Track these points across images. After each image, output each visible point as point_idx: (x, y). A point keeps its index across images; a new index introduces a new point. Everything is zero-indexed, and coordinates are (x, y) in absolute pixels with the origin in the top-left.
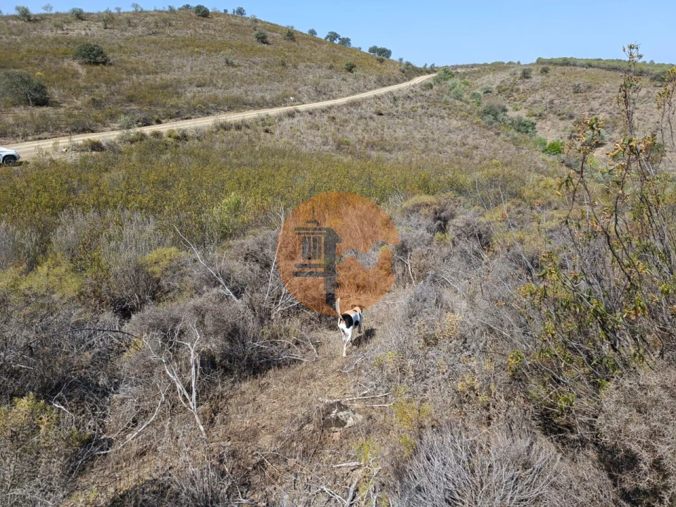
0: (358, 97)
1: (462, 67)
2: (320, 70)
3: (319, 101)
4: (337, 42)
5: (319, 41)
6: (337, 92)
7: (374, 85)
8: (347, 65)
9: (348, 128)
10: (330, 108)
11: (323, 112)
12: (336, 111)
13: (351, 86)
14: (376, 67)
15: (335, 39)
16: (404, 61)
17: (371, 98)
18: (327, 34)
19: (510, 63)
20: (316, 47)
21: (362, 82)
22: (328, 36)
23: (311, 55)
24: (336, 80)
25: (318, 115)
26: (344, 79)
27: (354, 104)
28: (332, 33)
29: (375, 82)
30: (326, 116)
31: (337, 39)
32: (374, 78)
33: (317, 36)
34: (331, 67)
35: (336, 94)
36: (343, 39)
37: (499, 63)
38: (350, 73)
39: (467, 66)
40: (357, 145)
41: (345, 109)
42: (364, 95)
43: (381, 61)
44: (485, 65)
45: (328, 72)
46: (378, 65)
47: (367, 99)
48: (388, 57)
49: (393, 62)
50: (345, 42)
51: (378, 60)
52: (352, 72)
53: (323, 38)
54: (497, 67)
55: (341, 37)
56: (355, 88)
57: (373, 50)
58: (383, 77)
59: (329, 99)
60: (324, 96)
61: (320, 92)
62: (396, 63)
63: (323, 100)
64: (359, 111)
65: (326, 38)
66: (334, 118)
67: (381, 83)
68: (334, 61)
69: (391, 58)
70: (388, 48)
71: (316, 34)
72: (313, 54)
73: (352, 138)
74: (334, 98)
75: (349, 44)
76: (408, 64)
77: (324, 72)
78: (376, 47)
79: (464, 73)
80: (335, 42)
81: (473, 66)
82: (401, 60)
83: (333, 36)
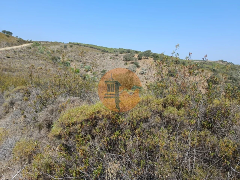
1: (43, 42)
7: (5, 46)
14: (6, 39)
17: (4, 51)
19: (60, 42)
29: (5, 45)
32: (5, 43)
37: (56, 42)
39: (45, 42)
43: (8, 36)
44: (51, 42)
46: (7, 38)
47: (2, 51)
48: (11, 35)
49: (13, 37)
51: (6, 36)
54: (56, 43)
58: (9, 43)
62: (15, 38)
67: (8, 45)
69: (12, 35)
70: (11, 32)
76: (20, 39)
78: (5, 31)
79: (44, 44)
81: (47, 42)
82: (17, 37)
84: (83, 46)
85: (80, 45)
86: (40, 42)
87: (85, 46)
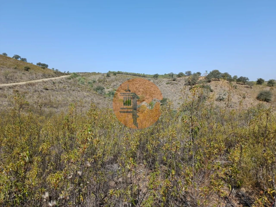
0: (33, 81)
1: (81, 73)
2: (9, 69)
3: (7, 83)
4: (19, 59)
5: (9, 58)
6: (20, 79)
7: (41, 77)
8: (25, 68)
9: (27, 97)
10: (15, 86)
11: (10, 88)
12: (19, 88)
13: (28, 77)
14: (41, 70)
15: (18, 58)
16: (55, 69)
17: (41, 82)
18: (14, 56)
19: (98, 73)
20: (7, 60)
21: (34, 76)
22: (14, 57)
23: (3, 62)
24: (19, 74)
25: (6, 89)
26: (23, 74)
27: (30, 84)
28: (16, 55)
29: (42, 76)
30: (12, 90)
31: (19, 58)
32: (41, 74)
33: (7, 56)
34: (15, 68)
35: (19, 80)
36: (23, 59)
37: (95, 73)
38: (27, 72)
39: (83, 73)
40: (34, 105)
41: (25, 87)
42: (36, 81)
43: (44, 68)
44: (89, 73)
45: (14, 70)
46: (43, 70)
47: (38, 82)
48: (47, 67)
49: (49, 69)
50: (24, 60)
51: (42, 68)
52: (28, 71)
53: (11, 57)
55: (21, 58)
56: (30, 78)
57: (39, 64)
58: (46, 74)
59: (14, 82)
60: (11, 81)
61: (8, 79)
62: (51, 70)
63: (11, 83)
64: (34, 88)
65: (13, 58)
66: (17, 91)
67: (44, 76)
68: (17, 66)
69: (48, 68)
70: (46, 64)
71: (7, 55)
72: (5, 62)
73: (30, 101)
74: (17, 82)
75: (26, 61)
76: (57, 70)
77: (11, 70)
78: (40, 63)
79: (82, 75)
80: (18, 59)
81: (85, 73)
82: (53, 69)
83: (17, 57)
84: (125, 74)
85: (122, 74)
86: (78, 73)
87: (127, 74)
